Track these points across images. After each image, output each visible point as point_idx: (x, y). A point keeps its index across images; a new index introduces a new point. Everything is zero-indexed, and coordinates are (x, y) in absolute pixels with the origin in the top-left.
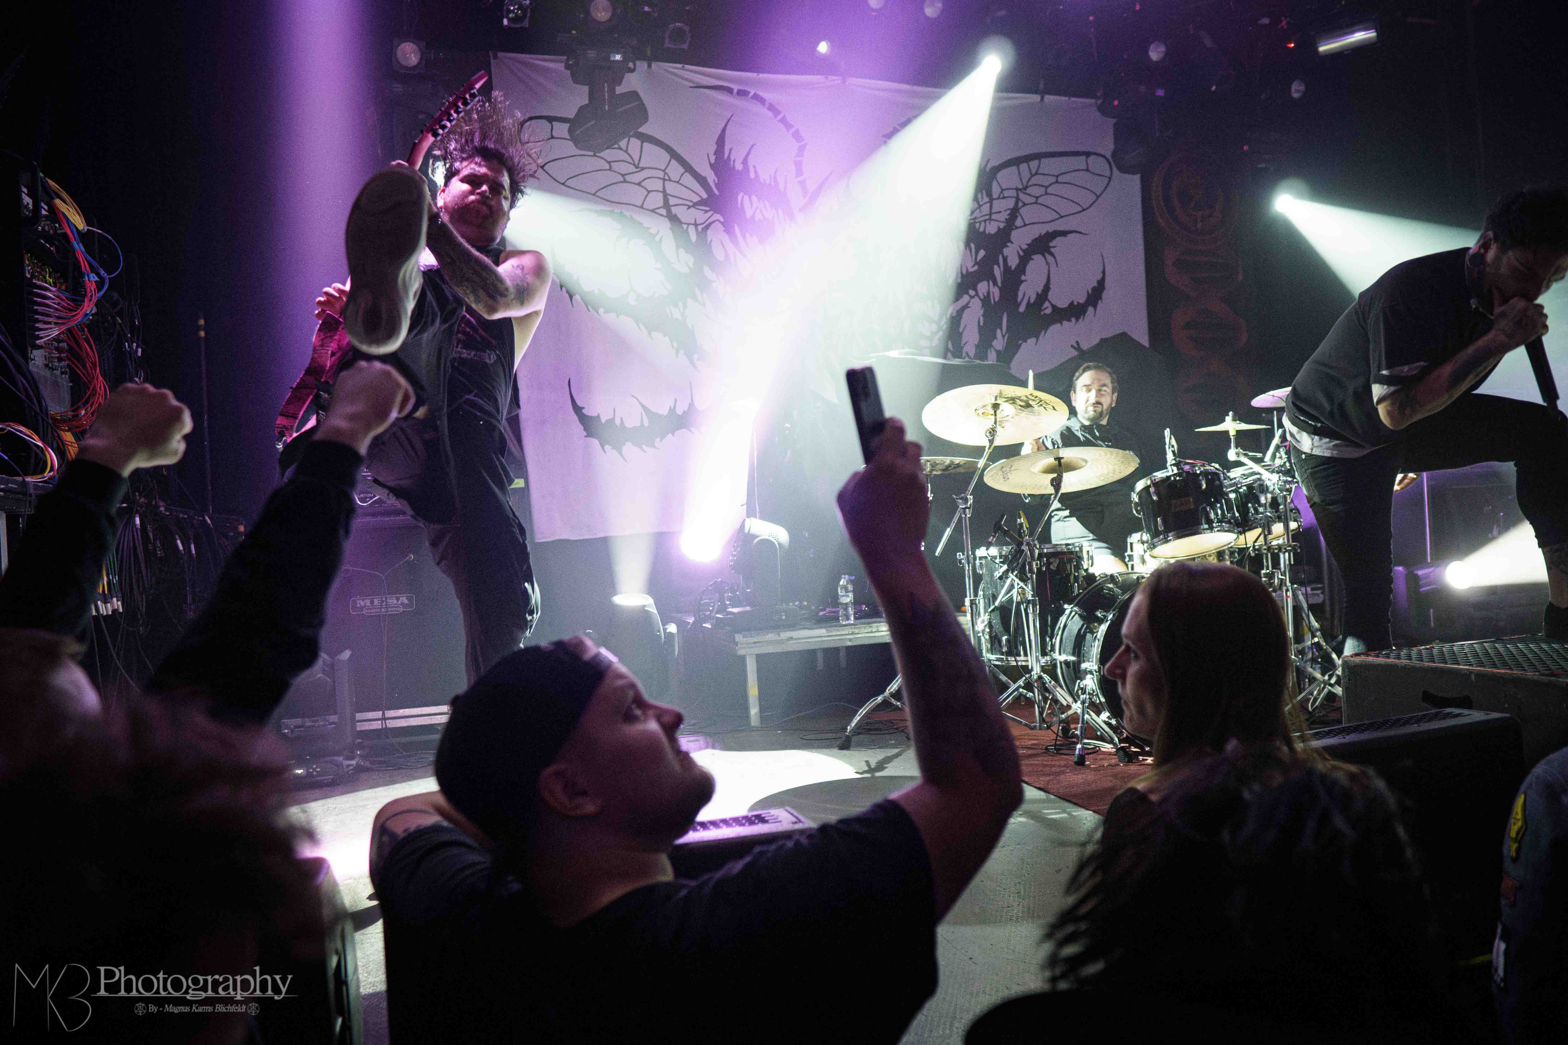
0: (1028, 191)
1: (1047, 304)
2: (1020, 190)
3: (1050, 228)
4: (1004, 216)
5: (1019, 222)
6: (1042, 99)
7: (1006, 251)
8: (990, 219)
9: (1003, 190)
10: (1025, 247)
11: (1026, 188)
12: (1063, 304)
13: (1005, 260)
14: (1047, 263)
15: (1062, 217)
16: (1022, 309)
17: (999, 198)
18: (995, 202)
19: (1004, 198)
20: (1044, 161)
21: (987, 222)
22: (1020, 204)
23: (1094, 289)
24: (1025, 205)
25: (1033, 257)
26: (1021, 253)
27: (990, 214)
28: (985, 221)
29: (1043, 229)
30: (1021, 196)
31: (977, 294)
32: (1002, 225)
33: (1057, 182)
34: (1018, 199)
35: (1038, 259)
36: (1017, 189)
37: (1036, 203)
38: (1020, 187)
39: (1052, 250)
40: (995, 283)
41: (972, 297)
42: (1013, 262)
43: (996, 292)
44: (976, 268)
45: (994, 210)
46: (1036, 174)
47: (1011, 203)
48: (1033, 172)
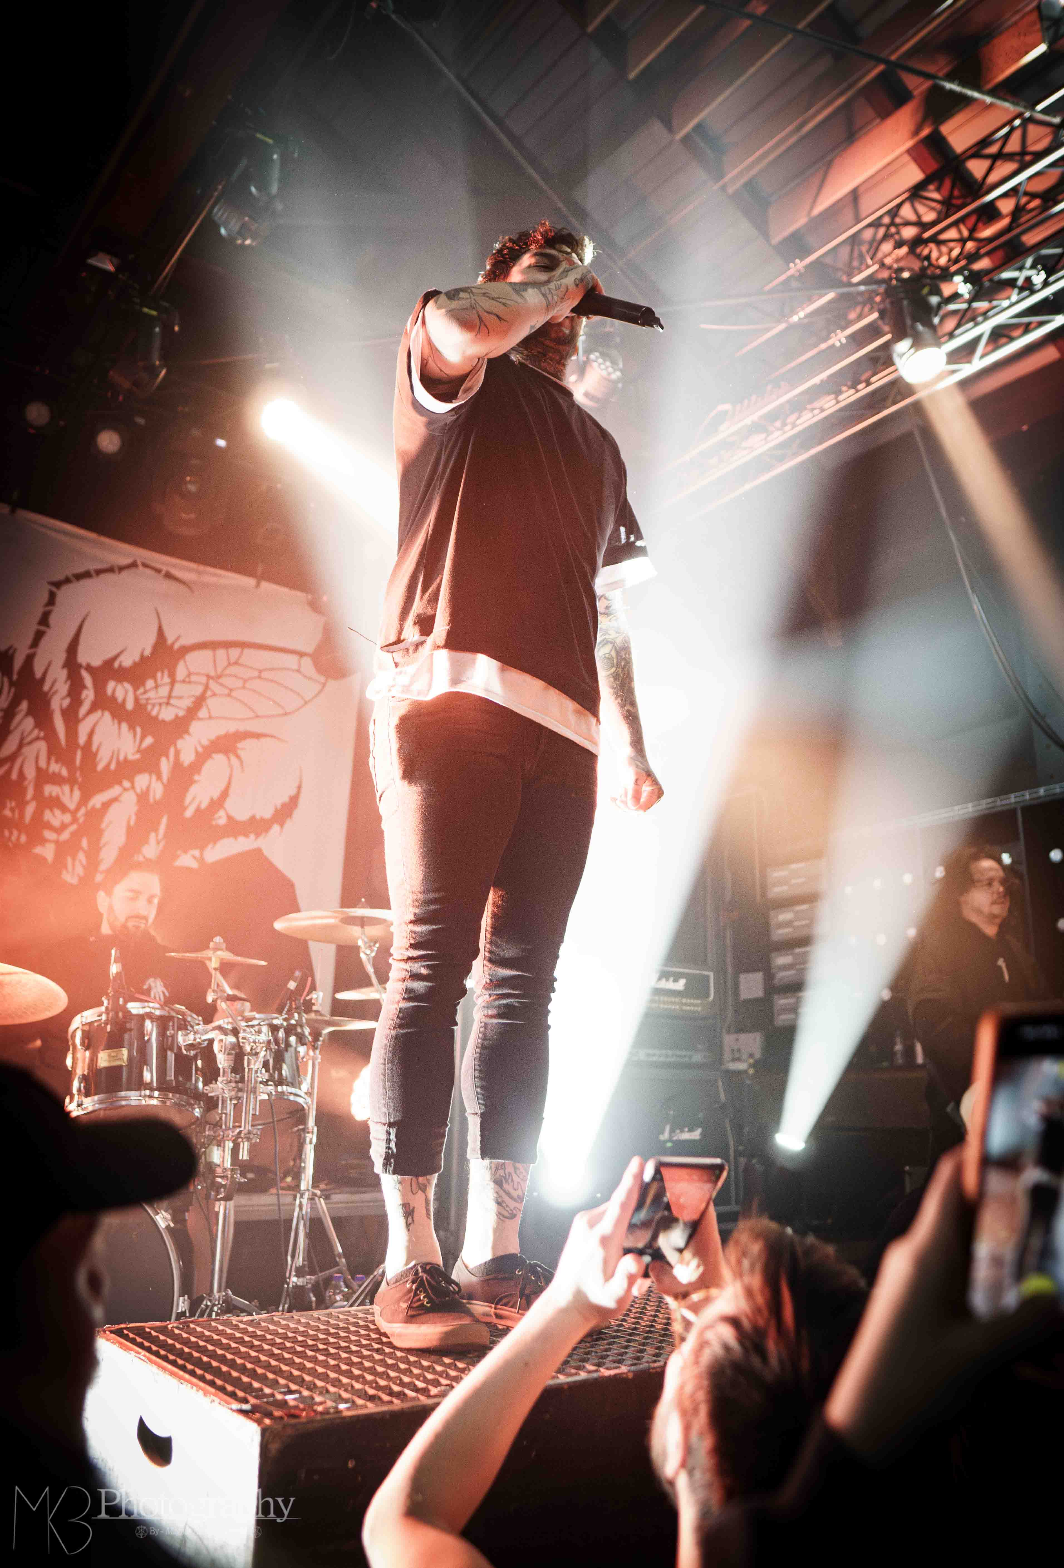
0: (222, 680)
1: (222, 813)
2: (212, 678)
3: (242, 727)
4: (187, 703)
5: (203, 713)
6: (258, 585)
7: (180, 743)
8: (168, 704)
9: (189, 675)
10: (205, 742)
11: (219, 677)
12: (242, 815)
13: (177, 753)
14: (231, 767)
15: (257, 717)
16: (189, 813)
17: (184, 681)
18: (177, 686)
19: (190, 682)
20: (247, 651)
21: (164, 707)
22: (209, 693)
23: (284, 805)
24: (214, 694)
25: (214, 755)
26: (200, 750)
27: (169, 697)
28: (160, 704)
29: (232, 727)
30: (212, 684)
31: (133, 787)
32: (181, 713)
33: (259, 677)
34: (207, 687)
35: (219, 759)
36: (209, 677)
37: (229, 695)
38: (212, 674)
39: (239, 752)
40: (159, 777)
41: (125, 789)
42: (187, 758)
43: (158, 790)
44: (138, 756)
45: (174, 694)
46: (236, 663)
47: (198, 690)
48: (233, 660)
